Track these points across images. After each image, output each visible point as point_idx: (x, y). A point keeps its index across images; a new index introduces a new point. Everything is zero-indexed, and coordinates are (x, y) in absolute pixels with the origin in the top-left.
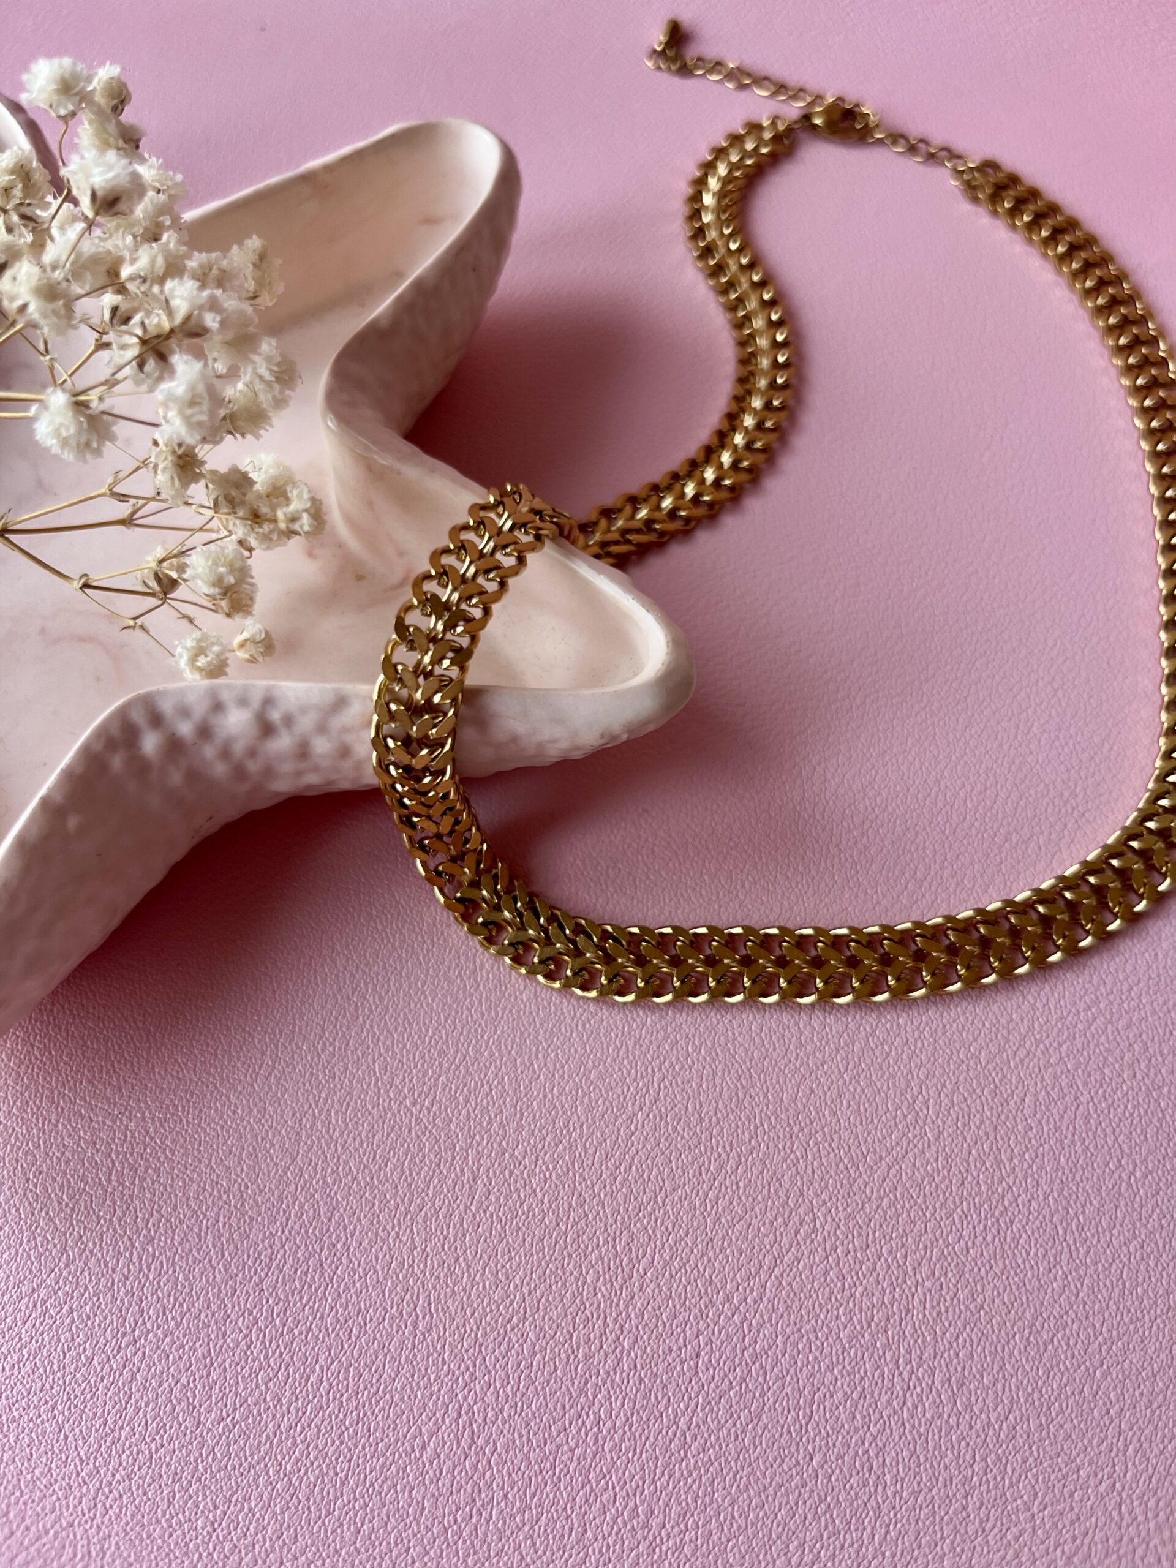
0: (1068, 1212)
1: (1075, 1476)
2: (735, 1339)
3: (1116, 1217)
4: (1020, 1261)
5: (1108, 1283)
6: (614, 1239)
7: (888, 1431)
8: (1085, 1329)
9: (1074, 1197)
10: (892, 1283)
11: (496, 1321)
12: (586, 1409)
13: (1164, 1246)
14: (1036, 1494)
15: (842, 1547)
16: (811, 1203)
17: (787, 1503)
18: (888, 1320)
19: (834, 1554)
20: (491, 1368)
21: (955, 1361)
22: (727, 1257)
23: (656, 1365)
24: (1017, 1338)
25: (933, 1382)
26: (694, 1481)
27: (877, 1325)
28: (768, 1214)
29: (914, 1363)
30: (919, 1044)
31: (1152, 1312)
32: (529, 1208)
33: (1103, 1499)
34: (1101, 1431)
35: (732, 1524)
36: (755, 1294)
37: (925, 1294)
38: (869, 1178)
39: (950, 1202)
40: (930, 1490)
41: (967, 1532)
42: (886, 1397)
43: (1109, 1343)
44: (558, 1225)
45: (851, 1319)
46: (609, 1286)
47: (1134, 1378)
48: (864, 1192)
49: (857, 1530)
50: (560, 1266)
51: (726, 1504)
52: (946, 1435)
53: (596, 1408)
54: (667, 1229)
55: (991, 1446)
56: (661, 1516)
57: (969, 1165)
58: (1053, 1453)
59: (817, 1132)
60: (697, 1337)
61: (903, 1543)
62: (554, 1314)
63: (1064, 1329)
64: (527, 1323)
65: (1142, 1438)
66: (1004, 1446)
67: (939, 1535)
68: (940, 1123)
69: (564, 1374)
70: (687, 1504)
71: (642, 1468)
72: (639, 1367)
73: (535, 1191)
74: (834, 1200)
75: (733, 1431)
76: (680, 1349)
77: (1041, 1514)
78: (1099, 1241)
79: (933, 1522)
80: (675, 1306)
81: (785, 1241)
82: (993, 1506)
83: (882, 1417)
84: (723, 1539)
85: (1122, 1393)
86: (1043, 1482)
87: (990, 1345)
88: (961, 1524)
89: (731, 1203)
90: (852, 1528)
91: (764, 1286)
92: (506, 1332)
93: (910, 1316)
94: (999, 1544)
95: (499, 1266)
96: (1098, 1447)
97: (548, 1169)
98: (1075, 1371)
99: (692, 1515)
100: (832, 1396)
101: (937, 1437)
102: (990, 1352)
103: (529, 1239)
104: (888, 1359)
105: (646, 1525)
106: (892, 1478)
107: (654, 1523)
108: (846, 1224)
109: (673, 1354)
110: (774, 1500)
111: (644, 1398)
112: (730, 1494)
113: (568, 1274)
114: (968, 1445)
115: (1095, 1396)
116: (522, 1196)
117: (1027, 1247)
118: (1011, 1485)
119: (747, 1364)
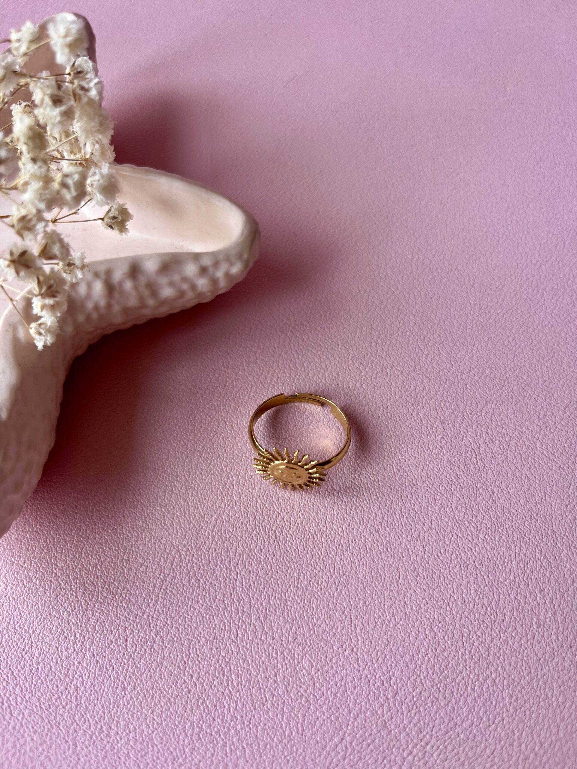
0: (310, 518)
1: (331, 650)
2: (145, 627)
3: (334, 515)
4: (288, 549)
5: (334, 548)
6: (76, 593)
7: (230, 652)
8: (326, 574)
9: (312, 510)
10: (224, 577)
11: (17, 652)
12: (70, 684)
13: (360, 523)
14: (312, 665)
15: (214, 720)
16: (178, 548)
17: (182, 704)
18: (224, 596)
19: (210, 725)
20: (16, 676)
21: (261, 608)
22: (137, 586)
23: (105, 651)
24: (291, 587)
25: (251, 621)
26: (131, 706)
27: (219, 600)
28: (156, 559)
29: (240, 614)
30: (225, 455)
31: (359, 557)
32: (29, 588)
33: (348, 658)
34: (342, 623)
35: (154, 723)
36: (153, 601)
37: (242, 578)
38: (206, 527)
39: (249, 529)
40: (256, 677)
41: (279, 694)
42: (228, 635)
43: (339, 578)
44: (45, 593)
45: (205, 600)
46: (75, 618)
47: (354, 592)
48: (205, 535)
49: (220, 708)
50: (48, 614)
51: (149, 714)
52: (261, 646)
53: (74, 683)
54: (104, 580)
55: (285, 645)
56: (116, 729)
57: (257, 508)
58: (318, 641)
59: (177, 512)
60: (125, 631)
61: (246, 709)
62: (47, 640)
63: (315, 577)
64: (33, 649)
65: (364, 622)
66: (292, 644)
67: (264, 699)
68: (240, 491)
69: (56, 670)
70: (129, 719)
71: (103, 707)
72: (96, 655)
73: (31, 579)
74: (189, 543)
75: (149, 675)
76: (116, 640)
77: (316, 675)
78: (327, 528)
79: (260, 694)
80: (111, 619)
81: (167, 571)
82: (291, 677)
83: (226, 645)
84: (150, 732)
85: (349, 601)
86: (315, 657)
87: (278, 594)
88: (275, 690)
89: (136, 558)
90: (218, 708)
91: (158, 596)
92: (22, 656)
93: (235, 590)
94: (297, 696)
95: (16, 623)
96: (341, 632)
97: (37, 566)
98: (323, 596)
99: (132, 724)
100: (199, 642)
101: (256, 648)
102: (279, 598)
103: (31, 605)
104: (226, 615)
105: (108, 735)
106: (235, 676)
107: (112, 733)
108: (197, 554)
109: (113, 643)
110: (175, 704)
111: (100, 670)
112: (151, 707)
113: (53, 617)
114: (273, 648)
115: (335, 607)
116: (25, 583)
117: (291, 541)
118: (299, 662)
119: (153, 638)
